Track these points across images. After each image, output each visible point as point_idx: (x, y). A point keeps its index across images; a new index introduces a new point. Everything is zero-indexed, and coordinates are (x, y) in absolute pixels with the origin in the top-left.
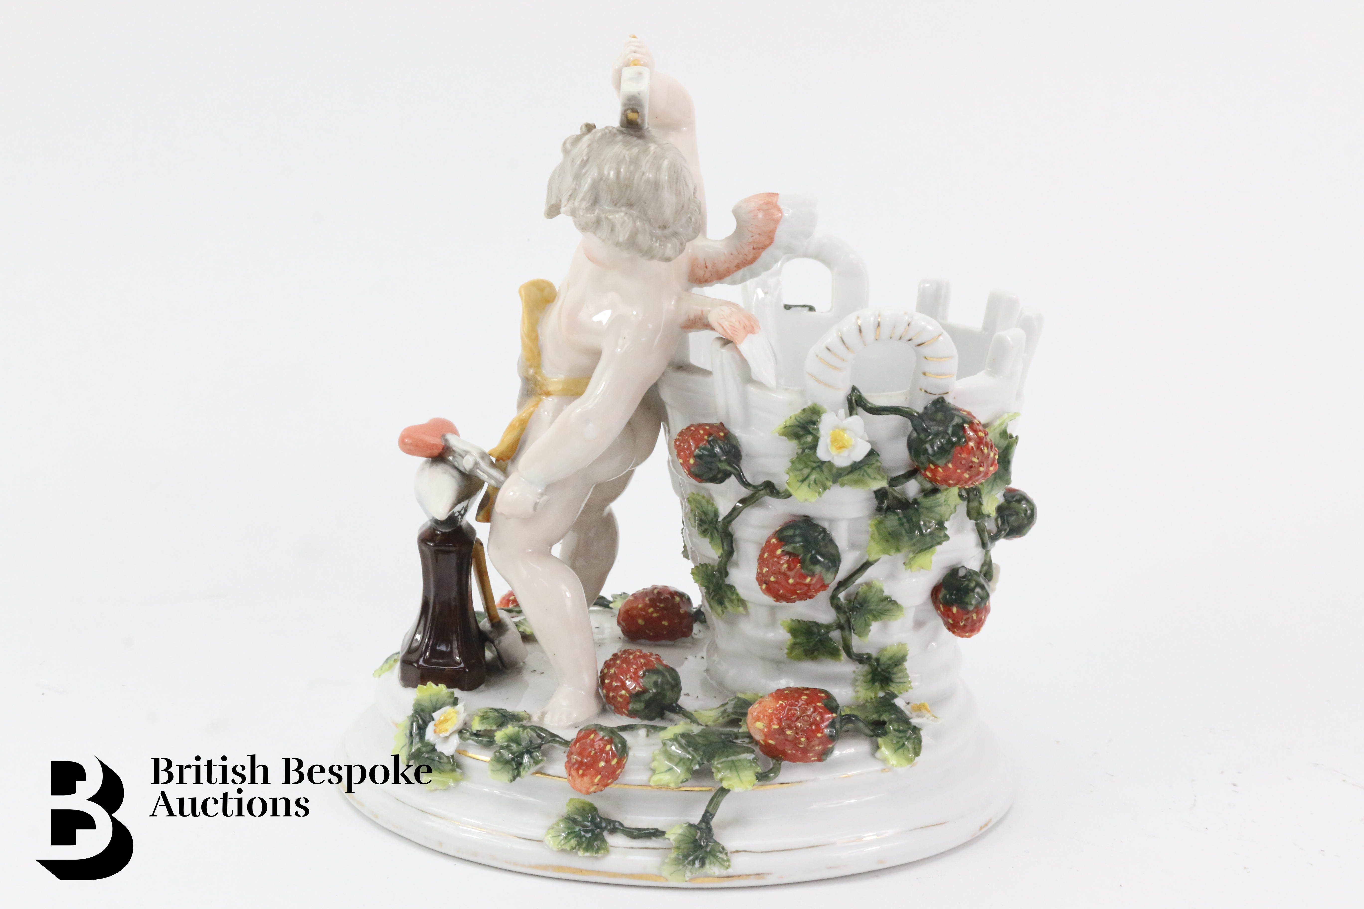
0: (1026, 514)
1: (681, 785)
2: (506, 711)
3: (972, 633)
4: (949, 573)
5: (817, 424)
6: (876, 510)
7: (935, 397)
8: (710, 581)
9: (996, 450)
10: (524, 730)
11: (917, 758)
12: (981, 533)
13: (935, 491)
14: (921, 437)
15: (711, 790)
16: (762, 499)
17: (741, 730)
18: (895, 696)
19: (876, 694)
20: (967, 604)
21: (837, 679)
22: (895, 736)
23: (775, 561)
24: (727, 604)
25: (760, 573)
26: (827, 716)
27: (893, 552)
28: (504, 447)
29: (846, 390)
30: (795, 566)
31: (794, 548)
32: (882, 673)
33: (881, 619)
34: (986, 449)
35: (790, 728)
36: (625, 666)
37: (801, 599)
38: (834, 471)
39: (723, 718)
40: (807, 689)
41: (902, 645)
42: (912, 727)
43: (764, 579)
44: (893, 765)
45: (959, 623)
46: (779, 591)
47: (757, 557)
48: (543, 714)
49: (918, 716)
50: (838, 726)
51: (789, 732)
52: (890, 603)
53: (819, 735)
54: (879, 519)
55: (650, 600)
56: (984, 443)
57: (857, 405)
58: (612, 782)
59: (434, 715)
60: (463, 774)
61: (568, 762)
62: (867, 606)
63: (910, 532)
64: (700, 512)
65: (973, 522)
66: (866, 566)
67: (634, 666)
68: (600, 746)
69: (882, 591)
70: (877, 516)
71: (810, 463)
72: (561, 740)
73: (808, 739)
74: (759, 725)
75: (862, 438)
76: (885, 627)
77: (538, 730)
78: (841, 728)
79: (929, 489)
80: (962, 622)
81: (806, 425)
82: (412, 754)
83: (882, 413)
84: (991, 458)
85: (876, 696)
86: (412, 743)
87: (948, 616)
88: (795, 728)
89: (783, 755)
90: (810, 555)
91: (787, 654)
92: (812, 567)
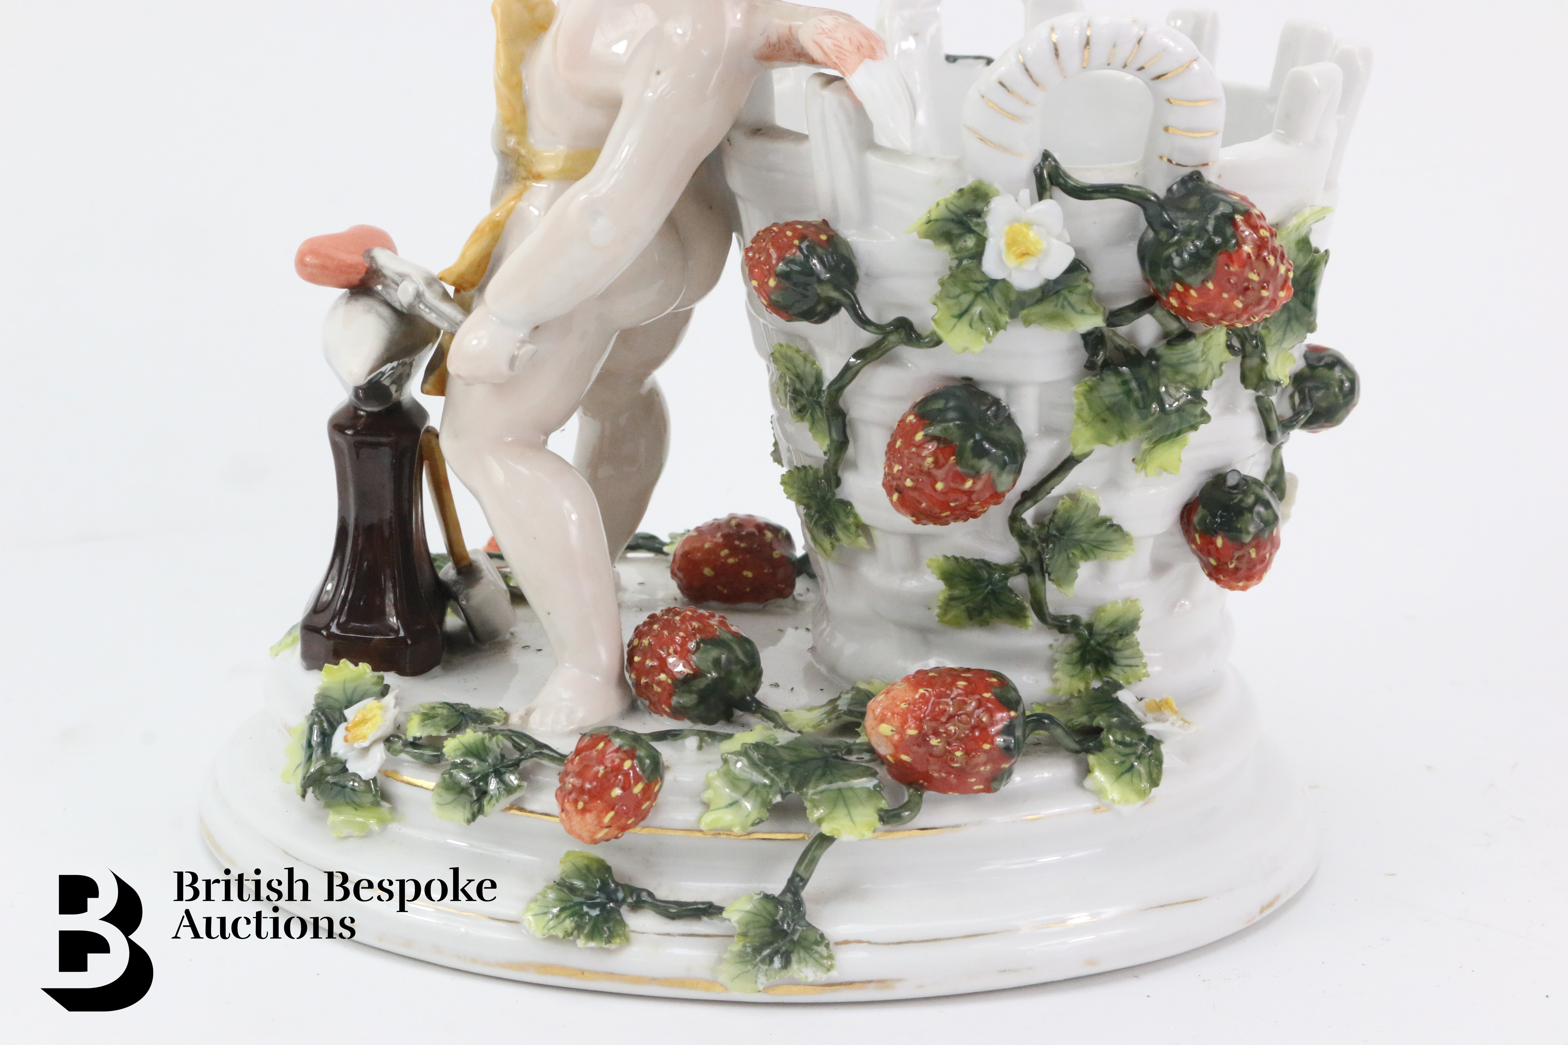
0: (1341, 387)
1: (751, 829)
2: (467, 707)
3: (1250, 583)
4: (1210, 482)
5: (983, 215)
6: (1085, 366)
7: (1187, 171)
8: (812, 497)
9: (1290, 264)
10: (493, 736)
11: (1154, 790)
12: (1265, 415)
13: (1186, 335)
14: (1160, 236)
15: (803, 838)
16: (893, 350)
17: (858, 741)
18: (1119, 687)
19: (1087, 684)
20: (1240, 531)
21: (1023, 658)
22: (1119, 753)
23: (913, 453)
24: (840, 534)
25: (889, 474)
26: (999, 716)
27: (1114, 440)
28: (463, 267)
29: (1032, 158)
30: (947, 460)
31: (945, 429)
32: (1098, 648)
33: (1095, 558)
34: (1272, 258)
35: (936, 734)
36: (666, 633)
37: (956, 519)
38: (1013, 297)
39: (830, 721)
40: (968, 670)
41: (1131, 601)
42: (1146, 739)
43: (895, 483)
44: (1113, 801)
45: (1227, 564)
46: (921, 504)
47: (885, 448)
48: (528, 713)
49: (1157, 720)
50: (1019, 733)
51: (934, 742)
52: (1111, 530)
53: (987, 746)
54: (1089, 383)
55: (724, 536)
56: (1270, 247)
57: (1052, 184)
58: (635, 824)
59: (347, 713)
60: (393, 810)
61: (561, 789)
62: (1072, 534)
63: (1143, 407)
64: (793, 378)
65: (1251, 392)
66: (1069, 463)
67: (682, 634)
68: (613, 761)
69: (1097, 508)
70: (1087, 379)
71: (973, 285)
72: (552, 754)
73: (967, 753)
74: (885, 729)
75: (1059, 237)
76: (1102, 571)
77: (517, 736)
78: (1025, 737)
79: (1176, 332)
80: (1231, 564)
81: (965, 218)
82: (309, 777)
83: (1095, 195)
84: (1281, 275)
85: (1087, 689)
86: (310, 757)
87: (1209, 554)
88: (944, 735)
89: (925, 780)
90: (972, 441)
91: (938, 616)
92: (975, 462)
